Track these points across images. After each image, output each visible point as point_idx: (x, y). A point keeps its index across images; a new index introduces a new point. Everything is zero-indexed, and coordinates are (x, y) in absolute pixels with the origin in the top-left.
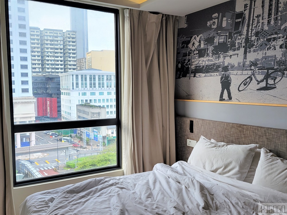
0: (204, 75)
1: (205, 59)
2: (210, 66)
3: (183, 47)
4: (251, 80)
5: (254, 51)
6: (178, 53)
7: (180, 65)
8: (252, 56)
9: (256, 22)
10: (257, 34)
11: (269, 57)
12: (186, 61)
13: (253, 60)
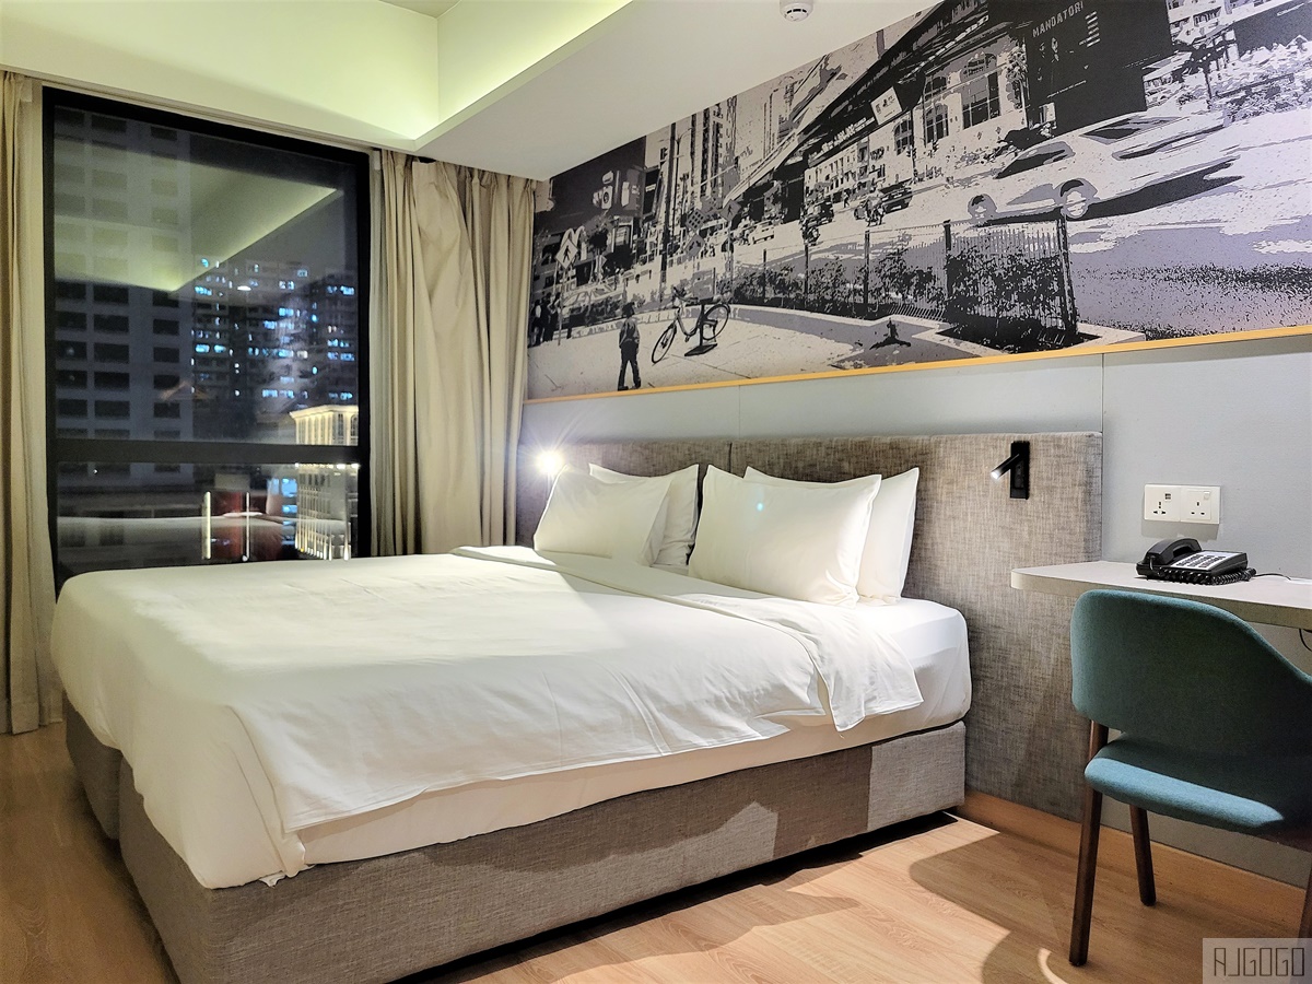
0: (588, 329)
1: (589, 288)
2: (600, 305)
3: (545, 262)
4: (675, 332)
5: (679, 262)
6: (535, 278)
7: (538, 310)
8: (679, 273)
9: (680, 193)
10: (683, 220)
11: (704, 273)
12: (552, 298)
13: (676, 283)
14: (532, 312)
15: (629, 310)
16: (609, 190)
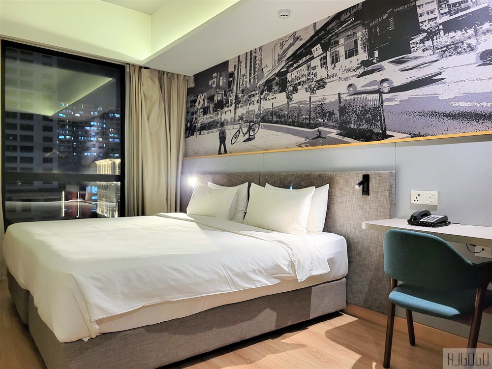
0: (207, 131)
1: (208, 116)
2: (212, 122)
3: (191, 106)
4: (240, 133)
5: (241, 107)
6: (188, 112)
7: (189, 124)
8: (241, 111)
9: (241, 81)
10: (243, 91)
11: (250, 111)
12: (194, 120)
13: (240, 115)
14: (186, 125)
15: (222, 125)
16: (215, 80)
